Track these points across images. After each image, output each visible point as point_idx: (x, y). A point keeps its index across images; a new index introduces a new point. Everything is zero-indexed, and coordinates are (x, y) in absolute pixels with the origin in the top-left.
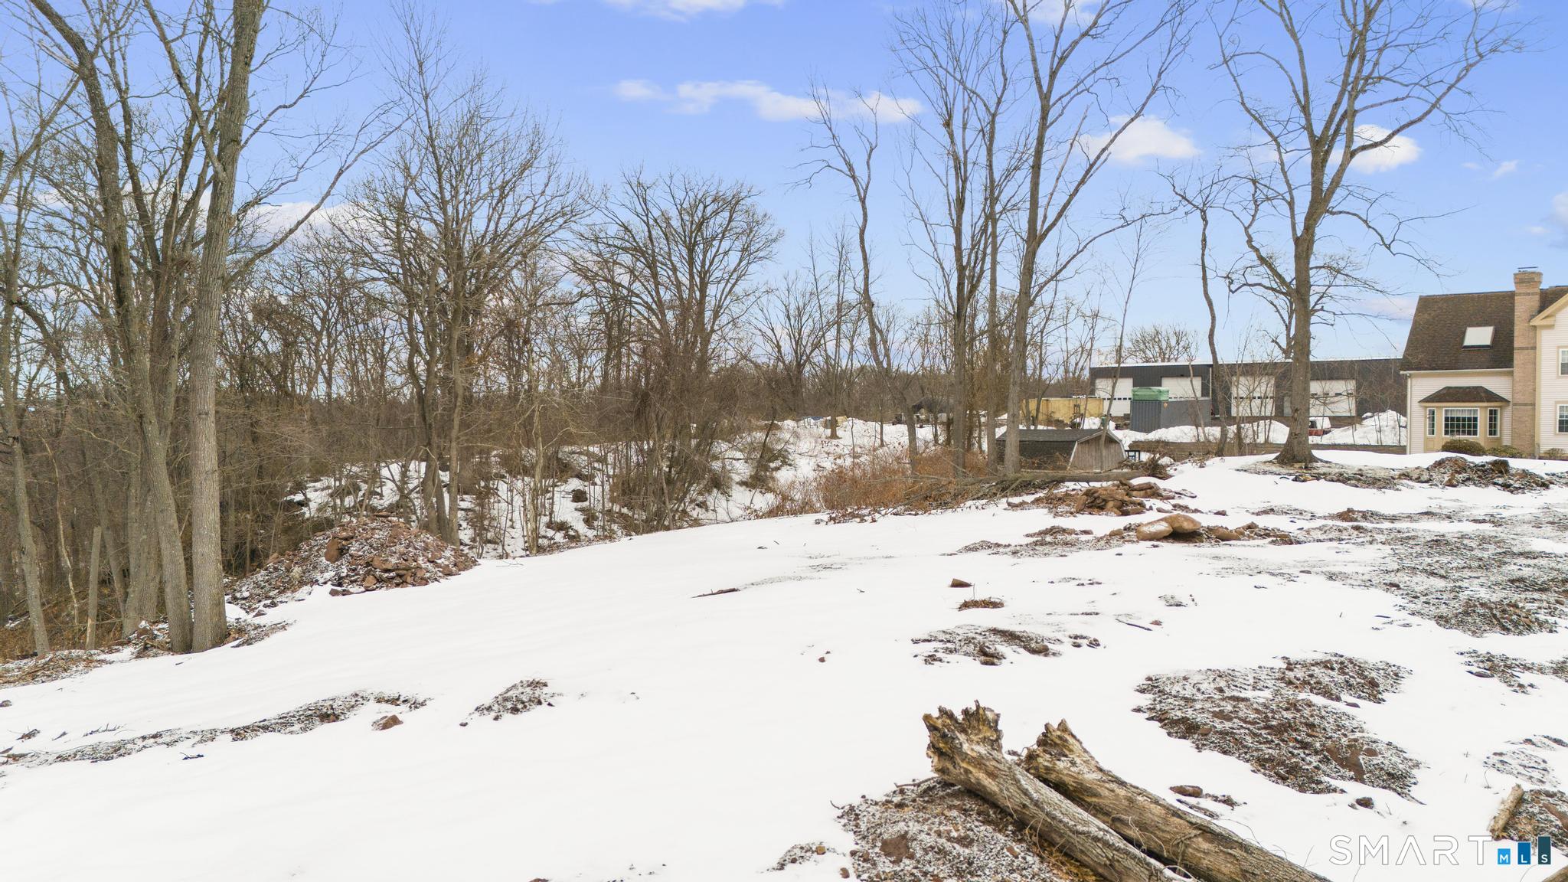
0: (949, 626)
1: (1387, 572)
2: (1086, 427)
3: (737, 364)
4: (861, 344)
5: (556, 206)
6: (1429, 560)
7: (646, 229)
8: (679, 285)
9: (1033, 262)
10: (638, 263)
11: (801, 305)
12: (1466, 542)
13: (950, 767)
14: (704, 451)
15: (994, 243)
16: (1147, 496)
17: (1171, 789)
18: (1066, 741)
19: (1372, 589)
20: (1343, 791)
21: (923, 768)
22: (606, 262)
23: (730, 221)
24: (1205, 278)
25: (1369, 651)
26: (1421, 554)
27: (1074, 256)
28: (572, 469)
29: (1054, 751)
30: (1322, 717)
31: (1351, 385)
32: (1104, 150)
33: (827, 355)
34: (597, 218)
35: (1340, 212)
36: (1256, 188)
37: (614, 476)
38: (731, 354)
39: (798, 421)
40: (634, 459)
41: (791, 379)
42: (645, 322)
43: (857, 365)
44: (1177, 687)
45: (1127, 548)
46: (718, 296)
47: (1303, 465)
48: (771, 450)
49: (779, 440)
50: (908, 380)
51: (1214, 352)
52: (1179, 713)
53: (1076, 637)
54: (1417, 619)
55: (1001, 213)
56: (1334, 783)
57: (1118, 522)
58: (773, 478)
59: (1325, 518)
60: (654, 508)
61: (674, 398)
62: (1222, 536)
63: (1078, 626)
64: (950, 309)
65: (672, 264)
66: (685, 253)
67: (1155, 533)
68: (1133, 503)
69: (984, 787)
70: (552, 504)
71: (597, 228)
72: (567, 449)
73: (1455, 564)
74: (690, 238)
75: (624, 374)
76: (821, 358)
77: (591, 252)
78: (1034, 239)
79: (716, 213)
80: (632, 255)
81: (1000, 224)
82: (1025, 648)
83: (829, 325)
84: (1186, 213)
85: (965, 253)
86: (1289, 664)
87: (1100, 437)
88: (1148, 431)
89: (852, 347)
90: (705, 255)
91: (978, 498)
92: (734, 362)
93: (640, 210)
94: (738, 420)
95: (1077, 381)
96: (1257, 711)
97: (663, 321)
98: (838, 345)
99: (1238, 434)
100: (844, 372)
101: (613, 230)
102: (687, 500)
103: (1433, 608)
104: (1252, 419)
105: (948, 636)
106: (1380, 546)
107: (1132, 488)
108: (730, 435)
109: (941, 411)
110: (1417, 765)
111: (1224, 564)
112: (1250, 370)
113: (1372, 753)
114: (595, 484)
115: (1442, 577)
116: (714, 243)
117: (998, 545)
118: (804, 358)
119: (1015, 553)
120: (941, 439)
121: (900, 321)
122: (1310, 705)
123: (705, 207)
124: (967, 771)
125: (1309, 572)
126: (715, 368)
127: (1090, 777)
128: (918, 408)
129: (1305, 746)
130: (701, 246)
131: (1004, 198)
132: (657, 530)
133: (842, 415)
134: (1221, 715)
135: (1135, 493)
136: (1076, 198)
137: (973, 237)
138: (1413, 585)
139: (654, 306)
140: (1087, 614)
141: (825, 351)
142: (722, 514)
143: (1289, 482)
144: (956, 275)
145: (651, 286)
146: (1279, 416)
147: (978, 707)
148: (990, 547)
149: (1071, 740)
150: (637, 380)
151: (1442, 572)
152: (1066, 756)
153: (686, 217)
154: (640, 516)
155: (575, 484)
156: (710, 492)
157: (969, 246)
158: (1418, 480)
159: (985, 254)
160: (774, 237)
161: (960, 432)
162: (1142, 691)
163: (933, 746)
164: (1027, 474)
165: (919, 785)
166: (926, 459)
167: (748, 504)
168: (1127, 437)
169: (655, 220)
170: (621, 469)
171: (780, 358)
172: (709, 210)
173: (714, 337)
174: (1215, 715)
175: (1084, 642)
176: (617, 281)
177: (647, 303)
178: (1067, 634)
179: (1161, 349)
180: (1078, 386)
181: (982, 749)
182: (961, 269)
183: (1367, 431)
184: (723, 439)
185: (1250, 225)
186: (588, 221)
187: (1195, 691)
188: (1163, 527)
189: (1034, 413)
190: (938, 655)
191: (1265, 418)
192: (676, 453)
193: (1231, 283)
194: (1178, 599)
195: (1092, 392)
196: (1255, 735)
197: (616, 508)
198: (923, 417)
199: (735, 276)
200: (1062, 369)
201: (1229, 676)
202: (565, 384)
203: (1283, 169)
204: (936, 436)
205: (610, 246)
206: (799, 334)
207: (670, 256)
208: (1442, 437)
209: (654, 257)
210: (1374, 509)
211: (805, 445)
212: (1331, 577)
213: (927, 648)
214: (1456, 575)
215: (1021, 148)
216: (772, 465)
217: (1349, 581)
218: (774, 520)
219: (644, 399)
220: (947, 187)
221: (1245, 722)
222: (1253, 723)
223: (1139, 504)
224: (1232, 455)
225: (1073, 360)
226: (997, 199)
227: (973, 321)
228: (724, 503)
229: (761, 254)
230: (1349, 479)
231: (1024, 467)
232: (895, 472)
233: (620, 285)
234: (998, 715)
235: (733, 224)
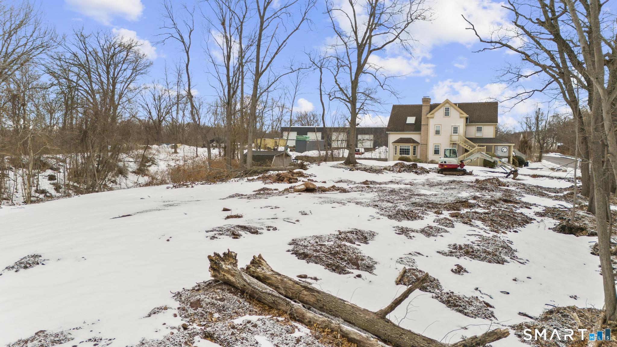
0: (221, 225)
1: (375, 201)
2: (279, 150)
3: (130, 119)
4: (187, 113)
5: (38, 42)
6: (388, 197)
7: (85, 56)
8: (102, 82)
9: (257, 84)
10: (81, 72)
11: (161, 95)
12: (401, 191)
13: (218, 274)
14: (115, 157)
15: (242, 75)
16: (299, 176)
17: (297, 276)
18: (261, 261)
19: (370, 207)
20: (352, 273)
21: (207, 276)
22: (65, 70)
23: (127, 56)
24: (321, 94)
25: (365, 227)
26: (386, 195)
27: (273, 83)
28: (48, 165)
29: (256, 265)
30: (349, 250)
31: (372, 137)
32: (284, 41)
33: (172, 117)
34: (60, 49)
35: (367, 73)
36: (338, 61)
37: (70, 169)
38: (127, 115)
39: (159, 145)
40: (80, 161)
41: (156, 128)
42: (85, 98)
43: (186, 122)
44: (302, 242)
45: (290, 195)
46: (121, 89)
47: (353, 165)
48: (147, 158)
49: (151, 153)
50: (208, 129)
51: (324, 123)
52: (302, 251)
53: (268, 227)
54: (382, 217)
55: (245, 63)
56: (350, 270)
57: (287, 186)
58: (148, 170)
59: (358, 183)
60: (90, 183)
61: (100, 134)
62: (323, 190)
63: (269, 223)
64: (225, 101)
65: (99, 73)
66: (105, 68)
67: (300, 189)
68: (294, 179)
69: (230, 280)
70: (38, 181)
71: (60, 54)
72: (45, 156)
73: (396, 198)
74: (107, 62)
75: (74, 122)
76: (170, 119)
77: (57, 65)
78: (258, 74)
79: (120, 52)
80: (79, 68)
81: (245, 67)
82: (249, 232)
83: (173, 105)
84: (314, 69)
85: (231, 78)
86: (340, 233)
87: (283, 154)
88: (302, 153)
89: (184, 114)
90: (115, 70)
91: (236, 178)
92: (129, 118)
93: (82, 47)
94: (131, 144)
95: (276, 132)
96: (328, 248)
97: (94, 99)
98: (177, 113)
99: (332, 154)
100: (180, 125)
101: (68, 55)
102: (107, 179)
103: (387, 213)
104: (338, 148)
105: (220, 229)
106: (374, 193)
107: (294, 173)
108: (127, 151)
109: (222, 143)
110: (376, 263)
111: (323, 200)
112: (337, 130)
113: (362, 260)
114: (60, 172)
115: (392, 203)
116: (119, 65)
117: (242, 195)
118: (162, 118)
119: (248, 198)
120: (222, 154)
121: (204, 104)
122: (345, 245)
123: (115, 49)
124: (224, 275)
125: (350, 202)
126: (120, 121)
127: (269, 273)
128: (212, 141)
129: (342, 259)
130: (113, 66)
131: (246, 57)
132: (92, 192)
133: (179, 143)
134: (316, 251)
135: (295, 175)
136: (274, 59)
137: (234, 72)
138: (382, 205)
139: (90, 92)
140: (273, 219)
141: (172, 115)
142: (123, 185)
143: (348, 171)
144: (227, 86)
145: (88, 82)
146: (348, 147)
147: (229, 251)
148: (239, 196)
149: (262, 261)
150: (81, 125)
151: (392, 201)
152: (260, 267)
153: (105, 52)
154: (83, 186)
155: (49, 172)
156: (118, 176)
157: (233, 75)
158: (389, 170)
159: (239, 79)
160: (148, 64)
161: (229, 151)
162: (290, 244)
163: (212, 267)
164: (255, 168)
165: (206, 283)
166: (215, 162)
167: (136, 181)
168: (294, 155)
169: (90, 53)
170: (73, 165)
171: (151, 118)
172: (117, 50)
173: (120, 107)
174: (314, 251)
175: (272, 228)
176: (71, 79)
177: (86, 90)
178: (265, 226)
179: (307, 121)
180: (277, 134)
181: (230, 267)
182: (229, 84)
183: (375, 154)
184: (124, 153)
185: (336, 75)
186: (56, 50)
187: (308, 243)
188: (303, 187)
189: (259, 144)
190: (216, 236)
191: (342, 148)
192: (101, 159)
193: (330, 97)
194: (306, 212)
195: (282, 137)
196: (327, 257)
197: (71, 183)
198: (214, 145)
199: (129, 80)
200: (271, 127)
201: (319, 238)
202: (43, 126)
203: (348, 55)
204: (220, 153)
205: (67, 63)
206: (160, 108)
207: (97, 70)
208: (399, 155)
209: (89, 69)
210: (374, 180)
211: (162, 156)
212: (357, 203)
213: (212, 234)
214: (396, 202)
215: (253, 38)
216: (147, 164)
217: (363, 205)
218: (147, 187)
219: (85, 133)
220: (223, 50)
221: (324, 252)
222: (326, 253)
223: (296, 179)
224: (329, 161)
225: (275, 124)
226: (244, 57)
227: (235, 106)
228: (124, 181)
229: (142, 72)
230: (367, 170)
231: (254, 165)
232: (202, 167)
233: (72, 81)
234: (236, 254)
235: (128, 57)
